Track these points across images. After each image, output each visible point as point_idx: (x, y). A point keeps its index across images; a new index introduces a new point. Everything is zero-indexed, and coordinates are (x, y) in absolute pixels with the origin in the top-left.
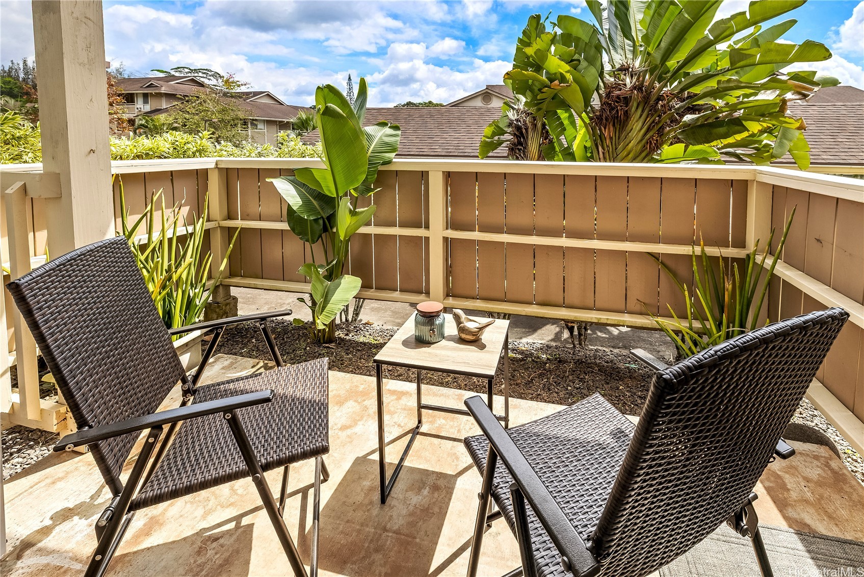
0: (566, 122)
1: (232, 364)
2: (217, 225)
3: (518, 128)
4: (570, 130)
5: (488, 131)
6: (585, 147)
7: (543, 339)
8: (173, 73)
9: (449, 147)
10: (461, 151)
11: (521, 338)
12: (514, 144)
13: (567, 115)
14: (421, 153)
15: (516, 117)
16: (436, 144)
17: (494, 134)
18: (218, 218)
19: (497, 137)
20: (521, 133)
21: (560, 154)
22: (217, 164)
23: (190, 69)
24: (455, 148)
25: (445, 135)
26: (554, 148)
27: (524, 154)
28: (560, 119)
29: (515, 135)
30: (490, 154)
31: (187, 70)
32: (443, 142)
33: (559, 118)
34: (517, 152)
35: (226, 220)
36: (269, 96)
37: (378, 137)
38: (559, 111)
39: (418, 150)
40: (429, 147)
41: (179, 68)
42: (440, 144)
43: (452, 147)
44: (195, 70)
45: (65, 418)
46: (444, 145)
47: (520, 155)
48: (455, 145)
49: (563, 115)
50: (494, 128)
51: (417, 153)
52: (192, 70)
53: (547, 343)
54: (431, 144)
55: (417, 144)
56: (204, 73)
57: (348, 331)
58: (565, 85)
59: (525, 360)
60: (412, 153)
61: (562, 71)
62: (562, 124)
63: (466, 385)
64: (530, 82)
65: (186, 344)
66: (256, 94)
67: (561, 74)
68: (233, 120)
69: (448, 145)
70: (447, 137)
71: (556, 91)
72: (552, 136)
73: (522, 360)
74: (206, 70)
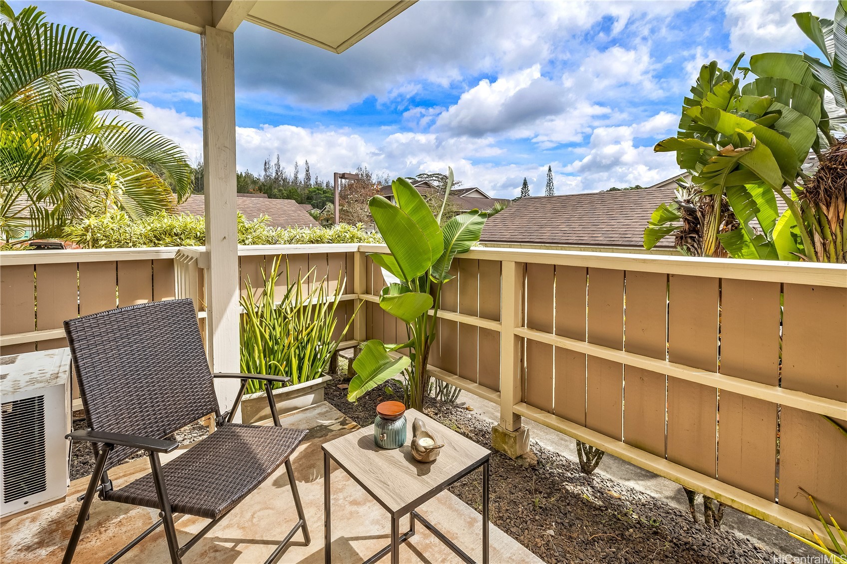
0: (759, 201)
1: (327, 412)
2: (357, 298)
3: (691, 212)
4: (766, 212)
5: (655, 216)
6: (794, 236)
7: (660, 493)
8: (417, 179)
9: (613, 236)
10: (627, 239)
11: (629, 480)
12: (684, 232)
13: (761, 190)
14: (580, 242)
15: (686, 197)
16: (599, 232)
17: (662, 220)
18: (359, 292)
19: (669, 223)
20: (696, 218)
21: (751, 244)
22: (359, 249)
23: (428, 175)
24: (620, 236)
25: (613, 222)
26: (742, 236)
27: (699, 244)
28: (751, 196)
29: (686, 220)
30: (658, 244)
31: (425, 176)
32: (608, 229)
33: (748, 195)
34: (689, 241)
35: (364, 294)
36: (477, 191)
37: (465, 226)
38: (748, 186)
39: (577, 238)
40: (590, 235)
41: (421, 175)
42: (603, 232)
43: (617, 236)
44: (431, 175)
45: (210, 418)
46: (608, 232)
47: (693, 246)
48: (622, 233)
49: (754, 190)
50: (663, 212)
51: (575, 242)
52: (429, 175)
53: (665, 500)
54: (594, 232)
55: (578, 232)
56: (437, 177)
57: (440, 410)
58: (743, 149)
59: (602, 511)
60: (570, 241)
61: (741, 131)
62: (753, 203)
63: (507, 510)
64: (702, 151)
65: (311, 387)
66: (468, 190)
67: (740, 135)
68: (449, 213)
69: (614, 232)
70: (615, 224)
71: (735, 160)
72: (740, 220)
73: (599, 509)
74: (438, 174)
